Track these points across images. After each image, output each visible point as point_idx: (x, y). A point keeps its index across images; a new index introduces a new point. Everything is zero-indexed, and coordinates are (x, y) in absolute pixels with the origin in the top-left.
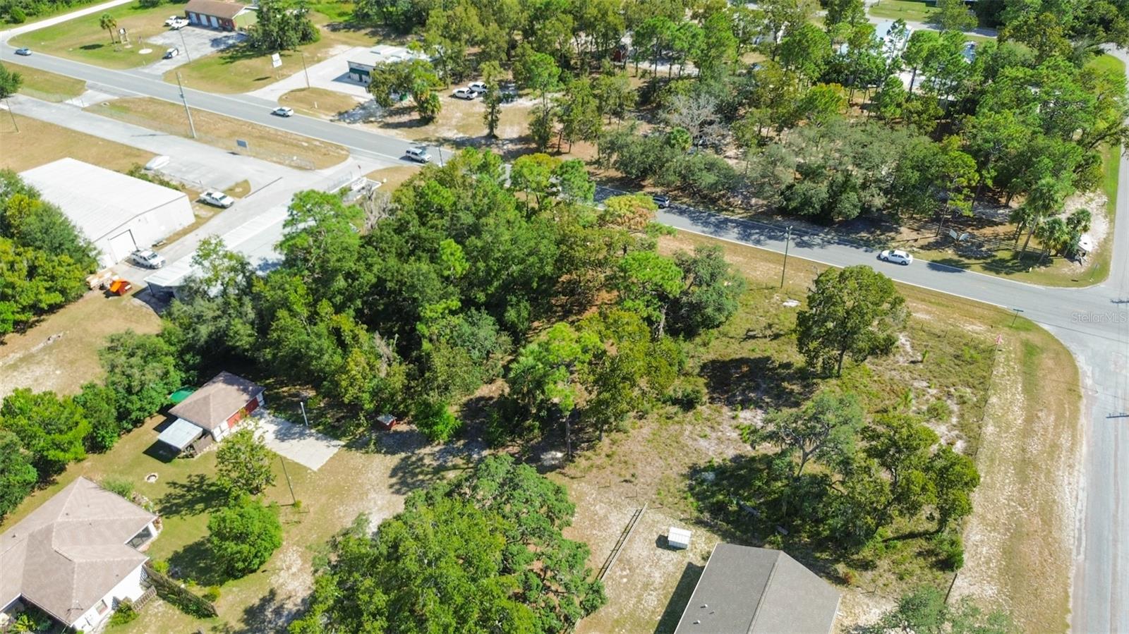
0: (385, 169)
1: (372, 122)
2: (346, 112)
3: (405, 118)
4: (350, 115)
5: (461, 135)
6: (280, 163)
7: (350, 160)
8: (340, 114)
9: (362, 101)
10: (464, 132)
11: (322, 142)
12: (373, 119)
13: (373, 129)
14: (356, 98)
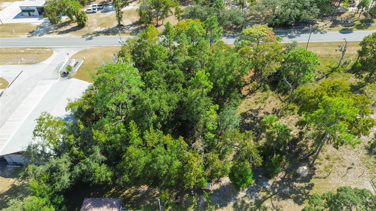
0: (79, 53)
1: (51, 33)
2: (33, 31)
3: (68, 27)
4: (37, 32)
5: (104, 29)
6: (15, 64)
7: (55, 53)
8: (31, 33)
9: (39, 24)
10: (105, 27)
11: (32, 48)
12: (51, 31)
13: (55, 36)
14: (34, 24)
